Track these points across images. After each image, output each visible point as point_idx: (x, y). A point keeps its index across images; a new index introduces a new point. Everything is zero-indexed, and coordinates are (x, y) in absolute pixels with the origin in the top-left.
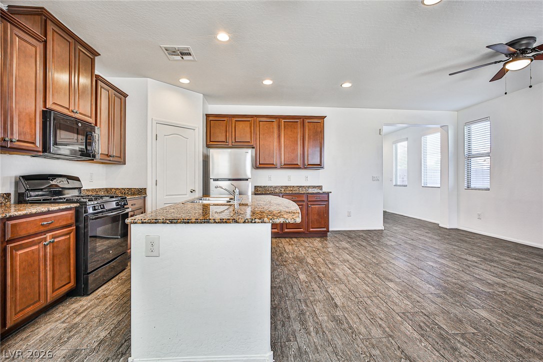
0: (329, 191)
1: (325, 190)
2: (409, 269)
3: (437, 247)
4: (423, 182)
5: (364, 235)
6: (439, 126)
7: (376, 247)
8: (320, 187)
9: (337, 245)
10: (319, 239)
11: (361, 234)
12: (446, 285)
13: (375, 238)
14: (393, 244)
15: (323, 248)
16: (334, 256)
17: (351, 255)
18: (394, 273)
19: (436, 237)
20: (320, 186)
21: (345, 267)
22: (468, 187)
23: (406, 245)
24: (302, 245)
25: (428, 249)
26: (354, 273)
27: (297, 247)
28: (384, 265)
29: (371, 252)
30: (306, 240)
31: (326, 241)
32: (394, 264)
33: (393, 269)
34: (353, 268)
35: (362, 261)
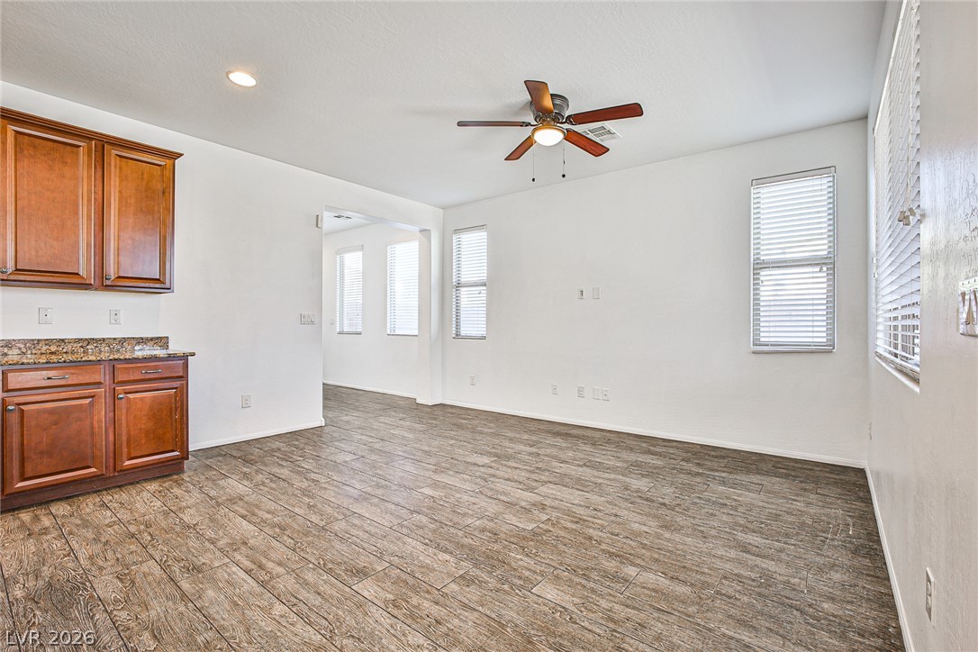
0: (188, 351)
1: (174, 348)
2: (396, 521)
3: (426, 448)
4: (388, 327)
5: (284, 448)
6: (417, 229)
7: (313, 476)
8: (162, 341)
9: (213, 493)
10: (153, 486)
11: (277, 444)
12: (471, 542)
13: (309, 450)
14: (348, 458)
15: (166, 514)
16: (200, 536)
17: (254, 519)
18: (365, 545)
19: (418, 426)
20: (161, 338)
21: (235, 569)
22: (457, 335)
23: (374, 457)
24: (86, 524)
25: (414, 455)
26: (263, 584)
27: (62, 536)
28: (339, 526)
29: (305, 492)
30: (107, 498)
31: (180, 485)
32: (360, 516)
33: (361, 534)
34: (261, 567)
35: (283, 529)
